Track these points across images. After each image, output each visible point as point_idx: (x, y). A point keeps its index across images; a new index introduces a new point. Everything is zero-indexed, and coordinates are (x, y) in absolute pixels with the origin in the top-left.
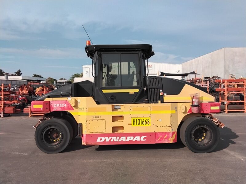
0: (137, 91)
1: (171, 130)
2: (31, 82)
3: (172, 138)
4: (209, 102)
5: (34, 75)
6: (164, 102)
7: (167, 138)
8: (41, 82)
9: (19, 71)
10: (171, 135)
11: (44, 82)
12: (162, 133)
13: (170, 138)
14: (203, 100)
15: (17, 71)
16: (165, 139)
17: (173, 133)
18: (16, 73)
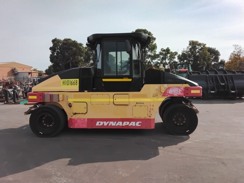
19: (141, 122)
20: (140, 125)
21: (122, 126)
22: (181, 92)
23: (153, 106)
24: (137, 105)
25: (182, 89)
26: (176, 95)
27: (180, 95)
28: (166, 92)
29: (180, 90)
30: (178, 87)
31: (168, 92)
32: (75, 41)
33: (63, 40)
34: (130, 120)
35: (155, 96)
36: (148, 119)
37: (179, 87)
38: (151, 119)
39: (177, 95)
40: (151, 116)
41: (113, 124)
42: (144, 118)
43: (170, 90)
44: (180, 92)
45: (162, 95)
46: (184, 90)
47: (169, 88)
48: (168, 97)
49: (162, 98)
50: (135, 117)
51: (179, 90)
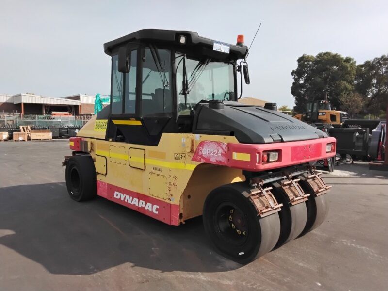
19: (158, 207)
20: (157, 213)
21: (138, 208)
22: (222, 154)
23: (175, 178)
24: (154, 172)
25: (224, 148)
26: (213, 160)
27: (220, 162)
28: (198, 153)
29: (221, 151)
30: (217, 142)
31: (200, 153)
32: (336, 54)
33: (317, 56)
34: (146, 199)
35: (180, 157)
36: (168, 204)
37: (219, 143)
38: (171, 204)
39: (215, 161)
40: (171, 198)
41: (129, 199)
42: (162, 200)
43: (204, 149)
44: (220, 155)
45: (192, 157)
46: (226, 150)
47: (202, 143)
48: (201, 163)
49: (191, 164)
50: (152, 195)
51: (218, 150)
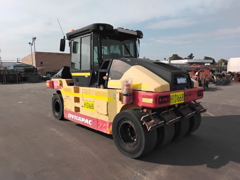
0: (89, 74)
1: (108, 119)
2: (195, 64)
3: (109, 128)
4: (147, 92)
5: (205, 57)
6: (108, 87)
7: (105, 127)
8: (206, 64)
9: (192, 54)
10: (108, 125)
11: (209, 64)
12: (102, 120)
13: (108, 129)
14: (141, 88)
15: (189, 55)
16: (104, 127)
17: (110, 124)
18: (189, 56)
